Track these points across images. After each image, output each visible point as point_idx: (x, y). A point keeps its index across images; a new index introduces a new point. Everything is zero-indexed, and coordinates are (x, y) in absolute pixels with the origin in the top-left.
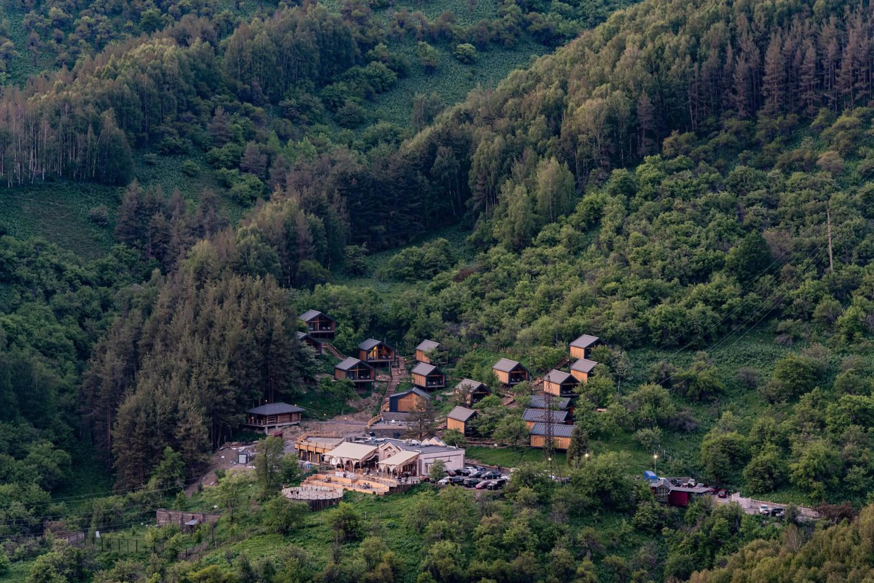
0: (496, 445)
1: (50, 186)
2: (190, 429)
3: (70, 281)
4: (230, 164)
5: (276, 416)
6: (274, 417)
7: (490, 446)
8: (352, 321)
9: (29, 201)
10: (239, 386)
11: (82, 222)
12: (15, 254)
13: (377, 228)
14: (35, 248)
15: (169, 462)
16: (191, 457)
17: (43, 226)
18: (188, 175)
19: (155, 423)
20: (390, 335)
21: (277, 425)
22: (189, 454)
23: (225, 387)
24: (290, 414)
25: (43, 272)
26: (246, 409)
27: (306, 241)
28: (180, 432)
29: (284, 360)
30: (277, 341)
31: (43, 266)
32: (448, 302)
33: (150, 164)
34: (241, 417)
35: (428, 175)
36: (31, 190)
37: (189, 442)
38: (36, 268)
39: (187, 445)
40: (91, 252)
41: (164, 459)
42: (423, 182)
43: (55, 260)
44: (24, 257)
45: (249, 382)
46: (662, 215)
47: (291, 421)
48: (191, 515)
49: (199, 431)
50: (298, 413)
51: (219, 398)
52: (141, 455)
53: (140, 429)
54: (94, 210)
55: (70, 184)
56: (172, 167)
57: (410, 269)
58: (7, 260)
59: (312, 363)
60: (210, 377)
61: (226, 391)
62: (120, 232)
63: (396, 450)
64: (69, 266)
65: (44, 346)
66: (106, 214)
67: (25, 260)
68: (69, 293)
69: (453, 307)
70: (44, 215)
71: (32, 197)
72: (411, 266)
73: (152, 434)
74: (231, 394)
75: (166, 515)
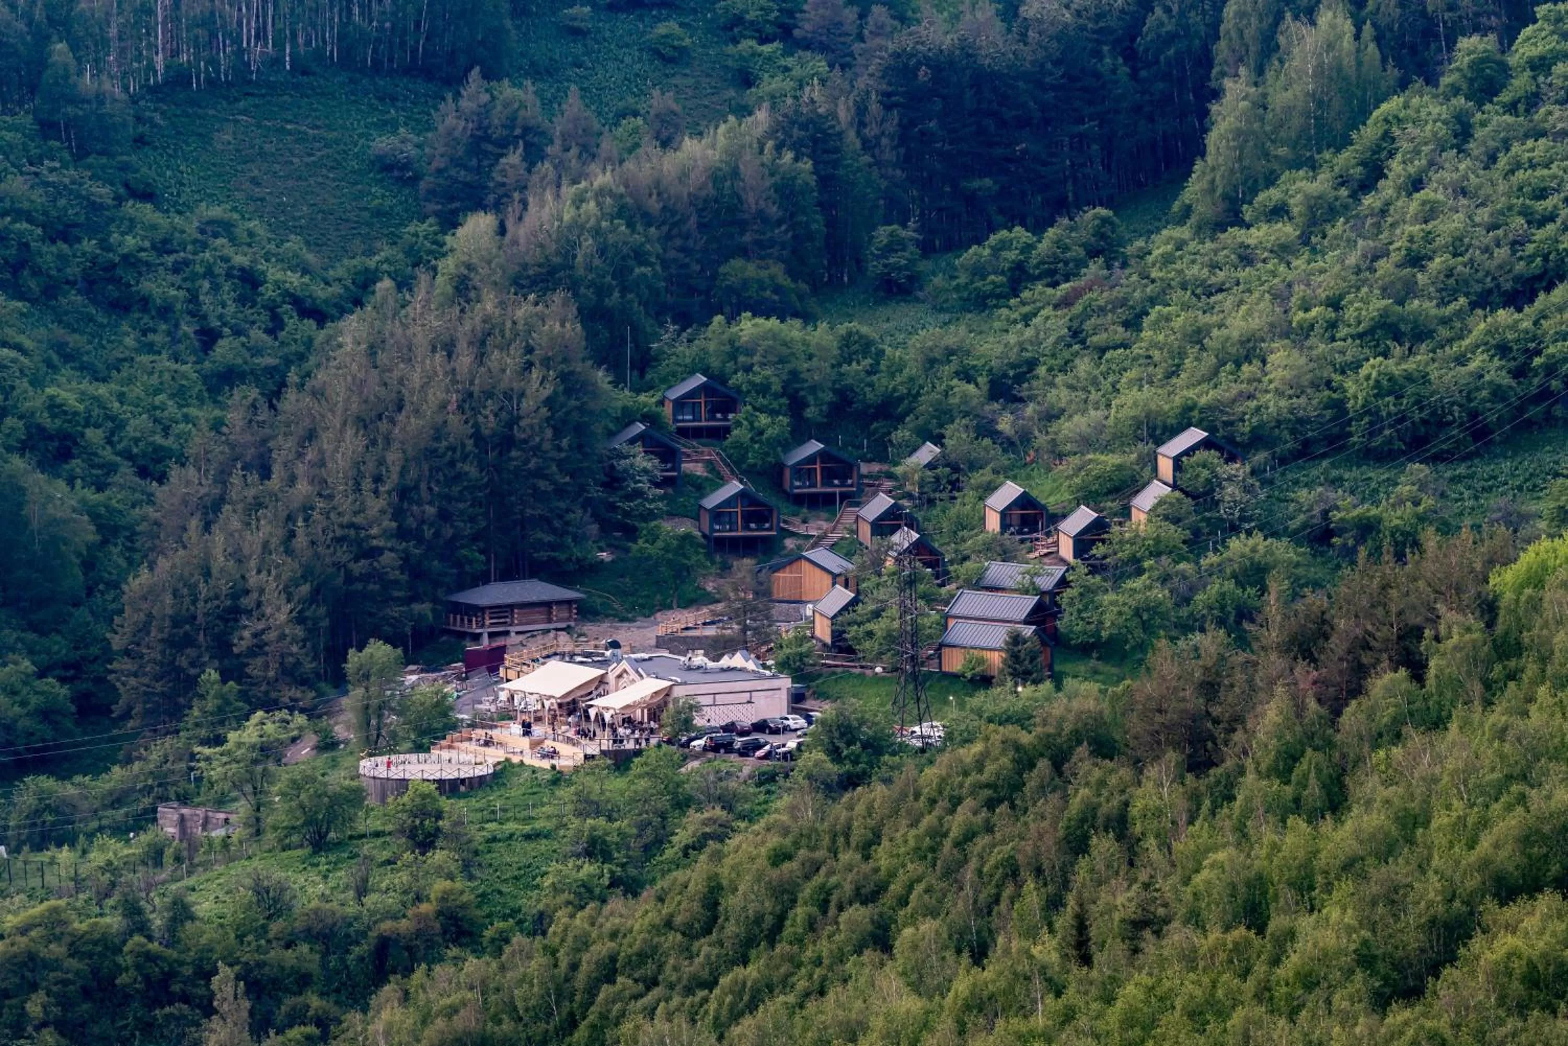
0: (878, 670)
1: (296, 87)
2: (263, 632)
3: (272, 309)
4: (769, 29)
5: (511, 607)
6: (504, 611)
7: (868, 672)
8: (784, 401)
9: (236, 122)
10: (420, 540)
11: (354, 172)
12: (147, 244)
13: (976, 184)
14: (202, 231)
15: (211, 704)
16: (266, 693)
17: (255, 181)
18: (662, 57)
19: (195, 618)
20: (876, 430)
21: (513, 629)
22: (264, 688)
23: (375, 542)
24: (548, 605)
25: (206, 285)
26: (440, 593)
27: (761, 215)
28: (243, 639)
29: (543, 484)
30: (525, 441)
31: (209, 273)
32: (1013, 357)
33: (577, 33)
34: (424, 608)
35: (1130, 55)
36: (247, 94)
37: (259, 661)
38: (194, 277)
39: (254, 668)
40: (357, 242)
41: (202, 697)
42: (1114, 71)
43: (240, 260)
44: (170, 252)
45: (448, 532)
46: (1516, 148)
47: (550, 621)
48: (222, 816)
49: (282, 637)
50: (569, 602)
51: (359, 568)
52: (159, 687)
53: (161, 630)
54: (383, 143)
55: (351, 81)
56: (627, 39)
57: (999, 279)
58: (125, 257)
59: (638, 494)
60: (345, 520)
61: (379, 551)
62: (432, 193)
63: (636, 677)
64: (274, 273)
65: (144, 454)
66: (411, 151)
67: (170, 259)
68: (257, 335)
69: (1025, 369)
70: (262, 154)
71: (244, 112)
72: (1003, 273)
73: (188, 641)
74: (388, 558)
75: (176, 817)
